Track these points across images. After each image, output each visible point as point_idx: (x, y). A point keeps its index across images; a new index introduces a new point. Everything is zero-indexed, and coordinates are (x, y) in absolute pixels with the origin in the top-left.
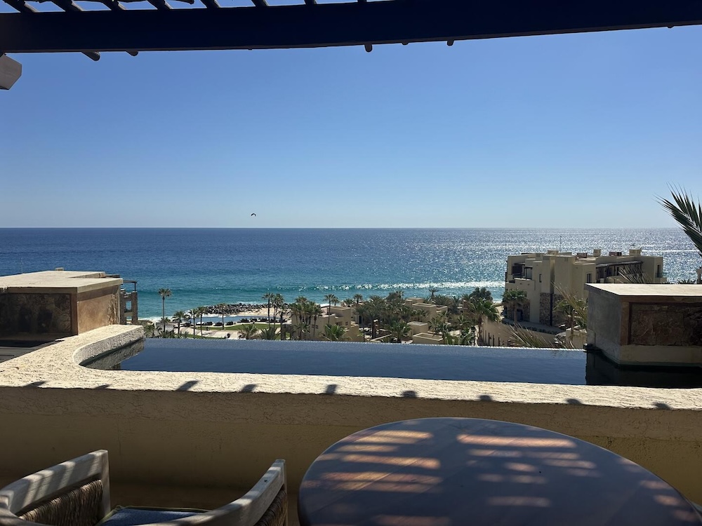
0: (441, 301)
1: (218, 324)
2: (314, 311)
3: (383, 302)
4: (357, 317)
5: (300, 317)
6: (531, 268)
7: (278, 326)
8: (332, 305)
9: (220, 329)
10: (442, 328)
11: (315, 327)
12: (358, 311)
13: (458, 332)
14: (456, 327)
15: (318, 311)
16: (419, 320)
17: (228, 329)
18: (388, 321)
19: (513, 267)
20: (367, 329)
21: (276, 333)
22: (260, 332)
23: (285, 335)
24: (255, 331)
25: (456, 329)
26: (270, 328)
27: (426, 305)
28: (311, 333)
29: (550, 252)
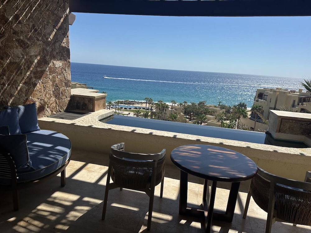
0: (222, 107)
1: (125, 109)
2: (165, 107)
3: (196, 105)
4: (184, 111)
5: (159, 109)
6: (267, 96)
7: (150, 112)
8: (174, 105)
9: (126, 111)
10: (221, 119)
11: (165, 114)
12: (184, 108)
13: (228, 122)
14: (228, 119)
15: (167, 107)
16: (211, 115)
17: (129, 111)
18: (197, 114)
19: (259, 94)
20: (188, 116)
21: (149, 114)
22: (142, 113)
23: (152, 116)
24: (140, 113)
25: (228, 120)
26: (146, 112)
27: (215, 108)
28: (163, 116)
29: (277, 89)
